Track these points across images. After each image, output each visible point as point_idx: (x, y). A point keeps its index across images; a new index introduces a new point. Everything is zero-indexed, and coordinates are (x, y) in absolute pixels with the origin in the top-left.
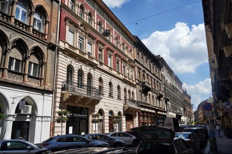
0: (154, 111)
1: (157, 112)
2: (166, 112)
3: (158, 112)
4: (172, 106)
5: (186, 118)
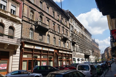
0: (53, 50)
1: (58, 51)
2: (72, 52)
3: (60, 51)
4: (80, 48)
5: (94, 57)
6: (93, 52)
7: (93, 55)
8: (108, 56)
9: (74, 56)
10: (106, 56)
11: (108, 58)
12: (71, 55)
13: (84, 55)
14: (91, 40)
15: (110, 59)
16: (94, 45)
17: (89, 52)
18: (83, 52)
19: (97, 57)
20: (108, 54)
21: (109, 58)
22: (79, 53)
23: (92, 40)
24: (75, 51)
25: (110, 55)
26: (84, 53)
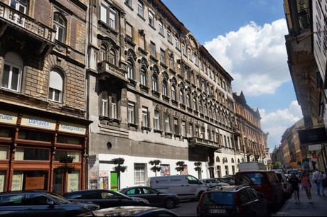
6: (236, 136)
7: (235, 149)
8: (291, 153)
9: (109, 145)
10: (287, 154)
11: (293, 160)
12: (82, 140)
13: (185, 144)
14: (231, 97)
15: (299, 163)
16: (239, 113)
17: (219, 135)
18: (183, 133)
19: (252, 158)
20: (292, 147)
21: (295, 161)
22: (153, 137)
23: (234, 95)
24: (118, 121)
25: (299, 151)
26: (189, 136)
